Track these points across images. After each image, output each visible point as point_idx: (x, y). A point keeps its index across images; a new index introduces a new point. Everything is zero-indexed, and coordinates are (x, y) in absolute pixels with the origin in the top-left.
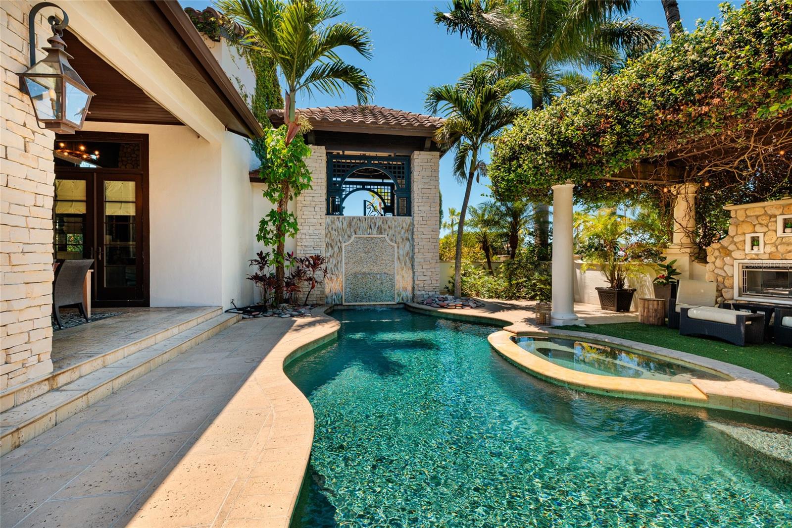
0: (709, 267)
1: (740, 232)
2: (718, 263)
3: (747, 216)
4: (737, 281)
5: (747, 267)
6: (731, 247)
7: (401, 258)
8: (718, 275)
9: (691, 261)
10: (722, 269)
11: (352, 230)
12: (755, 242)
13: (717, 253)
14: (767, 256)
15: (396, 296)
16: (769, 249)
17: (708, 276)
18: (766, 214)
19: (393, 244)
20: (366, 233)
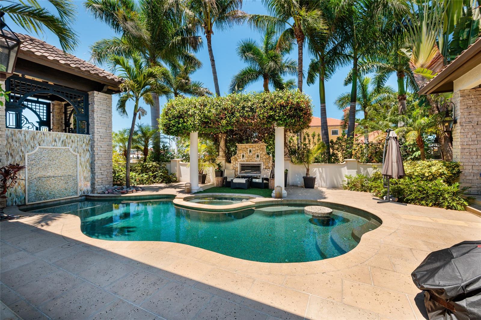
0: (232, 164)
1: (240, 153)
2: (234, 163)
3: (241, 148)
4: (239, 169)
5: (242, 164)
6: (238, 158)
7: (83, 164)
8: (234, 167)
9: (225, 162)
10: (235, 165)
11: (36, 142)
12: (243, 156)
13: (234, 160)
14: (246, 161)
15: (79, 190)
16: (247, 159)
17: (231, 168)
18: (246, 148)
19: (76, 154)
20: (50, 145)
